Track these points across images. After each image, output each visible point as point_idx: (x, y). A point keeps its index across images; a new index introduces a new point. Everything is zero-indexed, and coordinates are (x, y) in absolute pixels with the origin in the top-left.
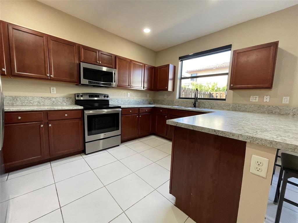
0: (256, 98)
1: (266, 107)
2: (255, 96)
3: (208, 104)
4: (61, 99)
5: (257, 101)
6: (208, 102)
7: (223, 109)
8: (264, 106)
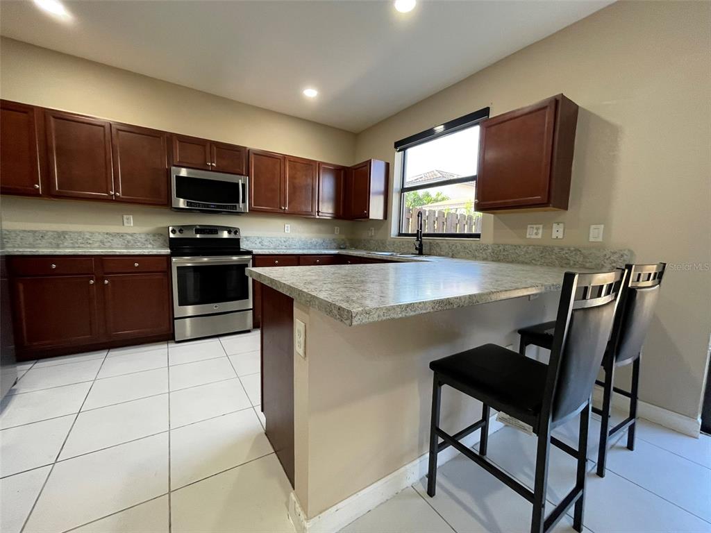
0: (537, 229)
1: (557, 250)
2: (535, 226)
3: (447, 246)
4: (143, 236)
5: (539, 236)
6: (448, 243)
7: (475, 258)
8: (552, 249)
